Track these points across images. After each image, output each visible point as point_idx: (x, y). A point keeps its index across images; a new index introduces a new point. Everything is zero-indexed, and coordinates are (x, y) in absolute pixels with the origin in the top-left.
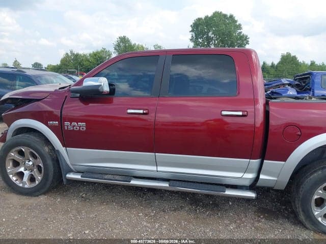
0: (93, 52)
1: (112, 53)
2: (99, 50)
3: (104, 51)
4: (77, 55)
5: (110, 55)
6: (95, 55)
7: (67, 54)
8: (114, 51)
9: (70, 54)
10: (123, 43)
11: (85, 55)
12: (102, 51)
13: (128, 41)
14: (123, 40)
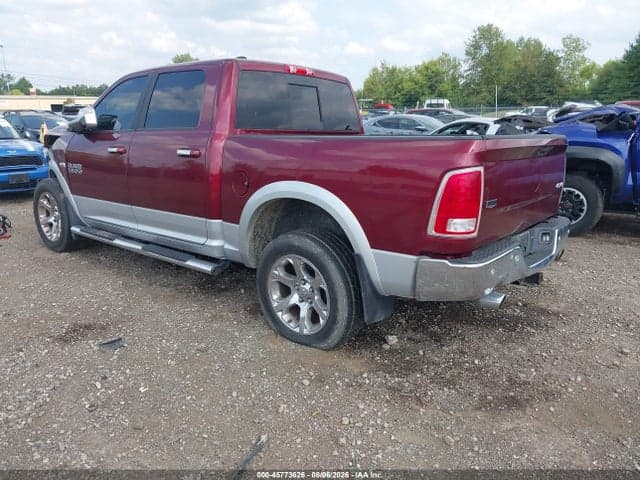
0: (424, 63)
1: (461, 63)
2: (435, 58)
3: (444, 60)
4: (393, 72)
5: (455, 67)
6: (427, 68)
7: (375, 70)
8: (465, 57)
9: (380, 69)
10: (485, 38)
11: (407, 70)
12: (441, 61)
13: (497, 34)
14: (487, 33)
